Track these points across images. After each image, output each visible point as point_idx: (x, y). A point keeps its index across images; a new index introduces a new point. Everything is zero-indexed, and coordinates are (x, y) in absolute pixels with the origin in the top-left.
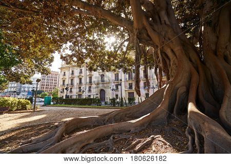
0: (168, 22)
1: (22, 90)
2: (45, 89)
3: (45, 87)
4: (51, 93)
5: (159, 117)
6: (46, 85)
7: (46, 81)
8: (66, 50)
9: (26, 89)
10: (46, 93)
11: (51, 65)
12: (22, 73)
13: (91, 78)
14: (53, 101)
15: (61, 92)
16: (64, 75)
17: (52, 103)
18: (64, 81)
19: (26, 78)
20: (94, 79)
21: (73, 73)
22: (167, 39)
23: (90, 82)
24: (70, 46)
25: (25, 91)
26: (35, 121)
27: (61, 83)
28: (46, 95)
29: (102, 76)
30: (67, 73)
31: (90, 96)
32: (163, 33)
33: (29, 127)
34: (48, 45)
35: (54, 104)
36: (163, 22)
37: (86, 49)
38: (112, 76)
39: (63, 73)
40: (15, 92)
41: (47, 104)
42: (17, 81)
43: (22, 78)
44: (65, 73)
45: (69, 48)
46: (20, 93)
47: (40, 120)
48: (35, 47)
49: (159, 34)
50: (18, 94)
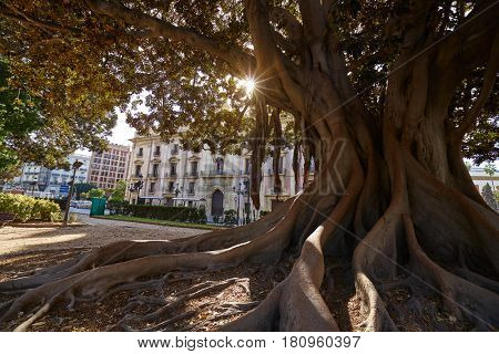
0: (324, 67)
1: (52, 180)
2: (98, 182)
3: (99, 177)
4: (111, 191)
5: (267, 249)
6: (102, 174)
7: (102, 164)
8: (138, 106)
9: (60, 180)
10: (100, 190)
11: (110, 134)
12: (51, 145)
13: (195, 164)
14: (109, 209)
15: (131, 191)
16: (141, 154)
17: (107, 212)
18: (138, 168)
19: (57, 156)
20: (201, 168)
21: (158, 152)
22: (318, 99)
23: (194, 173)
24: (148, 98)
25: (56, 183)
26: (58, 244)
27: (132, 171)
28: (99, 194)
29: (220, 162)
30: (146, 151)
31: (190, 202)
32: (312, 89)
33: (43, 252)
34: (103, 94)
35: (111, 214)
36: (316, 66)
37: (181, 104)
38: (240, 163)
39: (137, 150)
40: (34, 183)
41: (97, 212)
42: (38, 163)
43: (48, 157)
44: (141, 149)
45: (144, 100)
46: (46, 186)
47: (69, 242)
48: (75, 97)
49: (305, 90)
50: (42, 188)
